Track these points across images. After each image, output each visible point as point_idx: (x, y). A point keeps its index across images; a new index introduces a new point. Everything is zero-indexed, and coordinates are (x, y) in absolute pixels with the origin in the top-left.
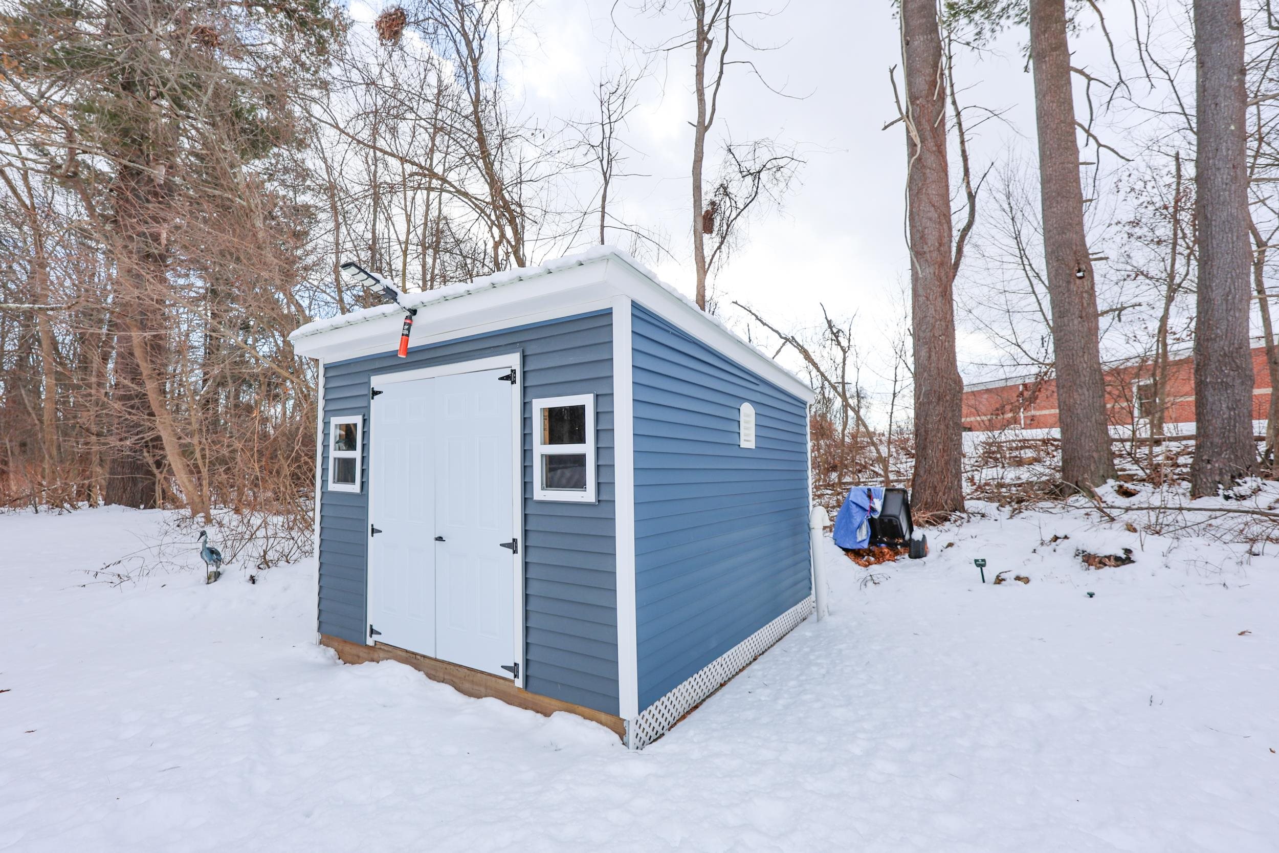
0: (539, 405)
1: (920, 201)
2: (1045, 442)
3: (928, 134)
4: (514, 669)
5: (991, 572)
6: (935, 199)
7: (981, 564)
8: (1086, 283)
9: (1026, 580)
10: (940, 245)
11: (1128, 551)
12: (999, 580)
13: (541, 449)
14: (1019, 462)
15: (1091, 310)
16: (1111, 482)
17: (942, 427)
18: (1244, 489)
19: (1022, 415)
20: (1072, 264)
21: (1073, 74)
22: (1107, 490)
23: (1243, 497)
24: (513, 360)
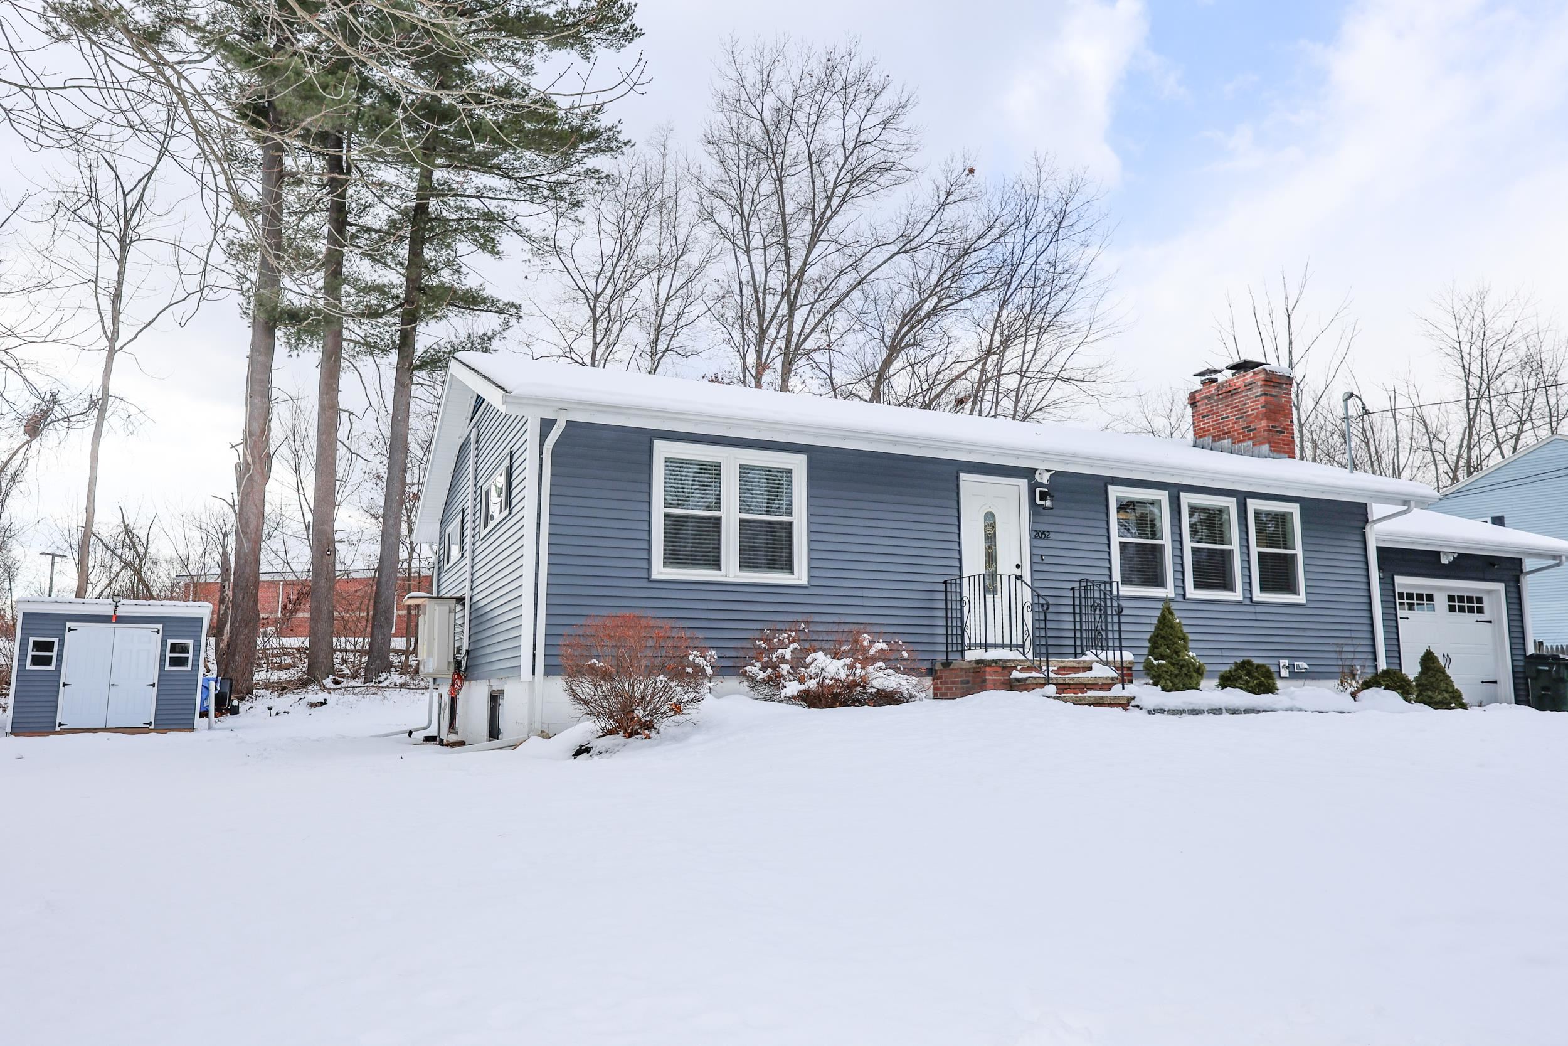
0: (169, 642)
1: (248, 500)
2: (300, 650)
3: (257, 460)
4: (150, 724)
5: (274, 712)
6: (257, 502)
7: (270, 709)
8: (331, 559)
9: (288, 713)
10: (257, 530)
11: (325, 700)
12: (277, 714)
13: (169, 655)
14: (280, 667)
15: (332, 575)
16: (331, 677)
17: (246, 642)
18: (381, 679)
19: (280, 615)
20: (325, 545)
21: (338, 442)
22: (328, 682)
23: (380, 682)
24: (160, 627)
